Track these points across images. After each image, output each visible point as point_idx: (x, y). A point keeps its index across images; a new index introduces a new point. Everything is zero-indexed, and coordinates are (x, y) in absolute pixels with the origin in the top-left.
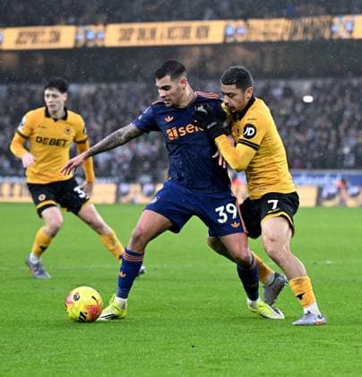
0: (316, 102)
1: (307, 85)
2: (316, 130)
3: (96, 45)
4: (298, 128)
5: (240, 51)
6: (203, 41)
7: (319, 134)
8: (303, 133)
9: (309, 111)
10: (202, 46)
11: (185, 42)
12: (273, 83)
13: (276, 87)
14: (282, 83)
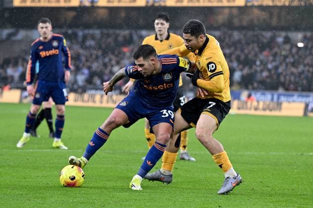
0: (305, 47)
1: (300, 35)
2: (305, 65)
3: (160, 5)
4: (294, 64)
5: (256, 11)
6: (232, 4)
7: (307, 68)
8: (297, 67)
9: (301, 53)
10: (231, 8)
11: (220, 4)
12: (278, 33)
13: (279, 36)
14: (283, 34)
